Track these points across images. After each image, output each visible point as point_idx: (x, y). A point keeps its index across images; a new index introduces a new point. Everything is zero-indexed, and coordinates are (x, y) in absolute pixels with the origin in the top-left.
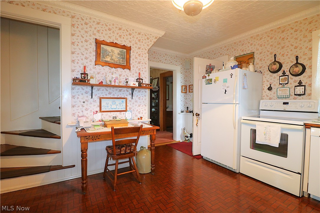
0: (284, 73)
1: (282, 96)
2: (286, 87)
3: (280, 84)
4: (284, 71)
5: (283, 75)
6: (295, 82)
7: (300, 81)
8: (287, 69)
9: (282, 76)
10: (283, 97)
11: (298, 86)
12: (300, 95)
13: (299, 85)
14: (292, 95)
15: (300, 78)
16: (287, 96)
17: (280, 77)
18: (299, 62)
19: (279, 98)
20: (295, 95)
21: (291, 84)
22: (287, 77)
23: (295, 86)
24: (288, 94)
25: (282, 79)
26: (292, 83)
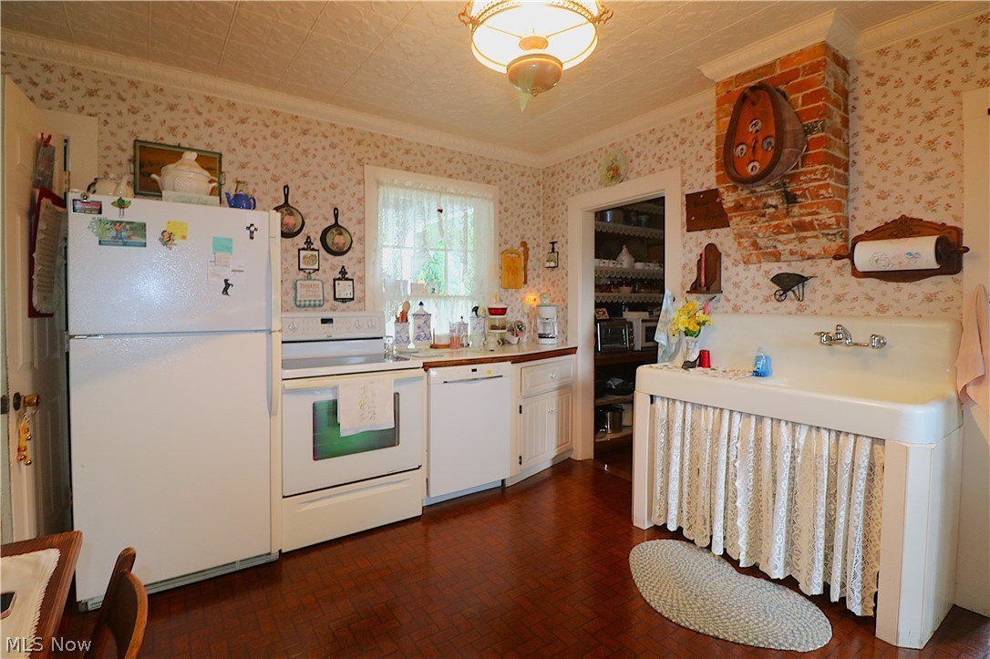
0: (308, 242)
1: (307, 303)
2: (315, 280)
3: (300, 269)
4: (309, 237)
5: (306, 246)
6: (333, 268)
7: (343, 267)
8: (317, 233)
9: (304, 249)
10: (310, 305)
11: (339, 279)
12: (344, 300)
13: (340, 276)
14: (328, 301)
15: (342, 262)
16: (317, 303)
17: (299, 250)
18: (339, 223)
19: (300, 306)
20: (335, 299)
21: (325, 272)
22: (316, 253)
23: (335, 280)
24: (321, 298)
25: (305, 257)
26: (328, 270)
